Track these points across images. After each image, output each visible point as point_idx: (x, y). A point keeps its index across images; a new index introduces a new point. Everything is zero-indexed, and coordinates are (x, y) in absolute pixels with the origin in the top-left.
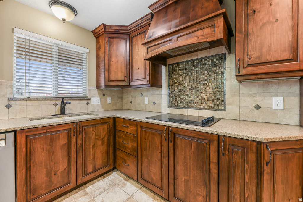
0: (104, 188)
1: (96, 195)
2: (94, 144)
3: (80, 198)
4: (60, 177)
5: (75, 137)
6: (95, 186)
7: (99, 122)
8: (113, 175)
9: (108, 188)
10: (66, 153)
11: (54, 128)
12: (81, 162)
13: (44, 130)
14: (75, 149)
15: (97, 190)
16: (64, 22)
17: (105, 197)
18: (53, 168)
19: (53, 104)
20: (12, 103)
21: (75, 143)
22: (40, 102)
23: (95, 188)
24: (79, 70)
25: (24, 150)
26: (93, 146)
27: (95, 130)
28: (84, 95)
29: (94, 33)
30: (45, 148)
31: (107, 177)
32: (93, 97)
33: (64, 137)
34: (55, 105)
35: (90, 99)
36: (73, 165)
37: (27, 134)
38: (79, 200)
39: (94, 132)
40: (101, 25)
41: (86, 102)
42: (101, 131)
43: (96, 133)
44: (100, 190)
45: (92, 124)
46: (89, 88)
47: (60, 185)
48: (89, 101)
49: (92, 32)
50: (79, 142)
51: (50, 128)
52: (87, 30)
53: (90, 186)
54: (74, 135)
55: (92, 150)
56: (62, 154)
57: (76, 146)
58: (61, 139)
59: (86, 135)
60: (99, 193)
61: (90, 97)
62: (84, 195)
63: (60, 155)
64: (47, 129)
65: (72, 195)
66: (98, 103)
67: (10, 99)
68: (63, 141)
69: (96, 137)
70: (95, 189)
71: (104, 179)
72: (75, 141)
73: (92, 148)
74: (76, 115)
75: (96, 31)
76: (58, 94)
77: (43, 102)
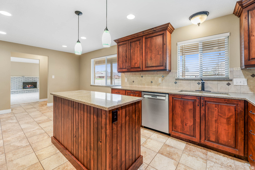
0: (222, 163)
1: (211, 160)
2: (217, 120)
3: (200, 153)
4: (188, 128)
5: (199, 107)
6: (216, 156)
7: (223, 102)
8: (244, 164)
9: (226, 166)
10: (192, 115)
11: (185, 97)
12: (204, 128)
13: (180, 96)
14: (199, 116)
15: (216, 159)
16: (199, 26)
17: (216, 167)
18: (185, 121)
19: (197, 83)
20: (177, 81)
21: (199, 111)
22: (190, 81)
23: (215, 156)
24: (219, 54)
25: (172, 104)
26: (216, 121)
27: (218, 107)
28: (227, 76)
29: (235, 14)
30: (180, 107)
31: (235, 161)
32: (235, 78)
33: (191, 104)
34: (199, 84)
35: (231, 80)
36: (198, 127)
37: (173, 97)
38: (198, 153)
39: (216, 109)
40: (236, 4)
41: (227, 82)
42: (225, 110)
43: (219, 110)
44: (217, 161)
45: (214, 101)
46: (230, 69)
47: (188, 134)
48: (230, 82)
49: (233, 14)
50: (203, 112)
51: (183, 96)
52: (226, 16)
53: (213, 153)
54: (198, 105)
55: (214, 123)
56: (190, 115)
57: (199, 114)
58: (189, 105)
59: (208, 109)
60: (215, 161)
61: (232, 78)
62: (204, 154)
63: (189, 115)
64: (181, 97)
65: (198, 147)
66: (244, 85)
67: (176, 79)
68: (190, 107)
69: (219, 114)
70: (215, 158)
71: (230, 159)
72: (199, 110)
73: (214, 121)
74: (213, 93)
75: (236, 11)
76: (203, 76)
77: (191, 81)
